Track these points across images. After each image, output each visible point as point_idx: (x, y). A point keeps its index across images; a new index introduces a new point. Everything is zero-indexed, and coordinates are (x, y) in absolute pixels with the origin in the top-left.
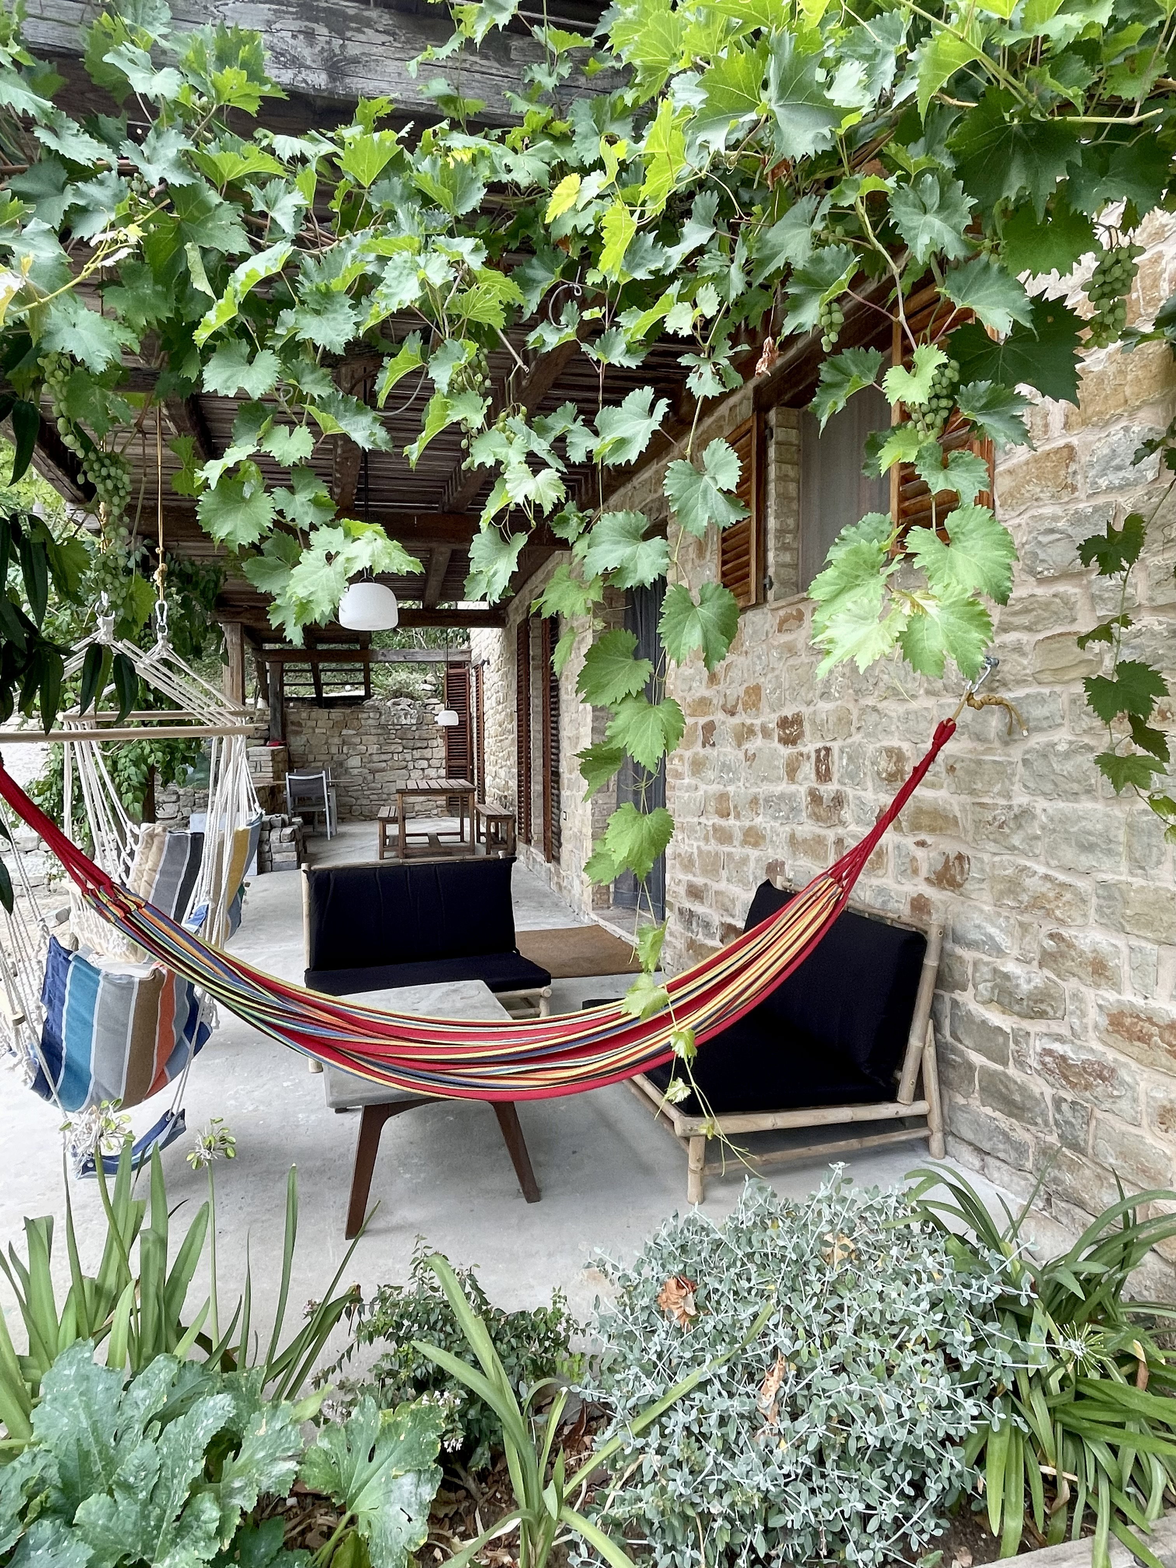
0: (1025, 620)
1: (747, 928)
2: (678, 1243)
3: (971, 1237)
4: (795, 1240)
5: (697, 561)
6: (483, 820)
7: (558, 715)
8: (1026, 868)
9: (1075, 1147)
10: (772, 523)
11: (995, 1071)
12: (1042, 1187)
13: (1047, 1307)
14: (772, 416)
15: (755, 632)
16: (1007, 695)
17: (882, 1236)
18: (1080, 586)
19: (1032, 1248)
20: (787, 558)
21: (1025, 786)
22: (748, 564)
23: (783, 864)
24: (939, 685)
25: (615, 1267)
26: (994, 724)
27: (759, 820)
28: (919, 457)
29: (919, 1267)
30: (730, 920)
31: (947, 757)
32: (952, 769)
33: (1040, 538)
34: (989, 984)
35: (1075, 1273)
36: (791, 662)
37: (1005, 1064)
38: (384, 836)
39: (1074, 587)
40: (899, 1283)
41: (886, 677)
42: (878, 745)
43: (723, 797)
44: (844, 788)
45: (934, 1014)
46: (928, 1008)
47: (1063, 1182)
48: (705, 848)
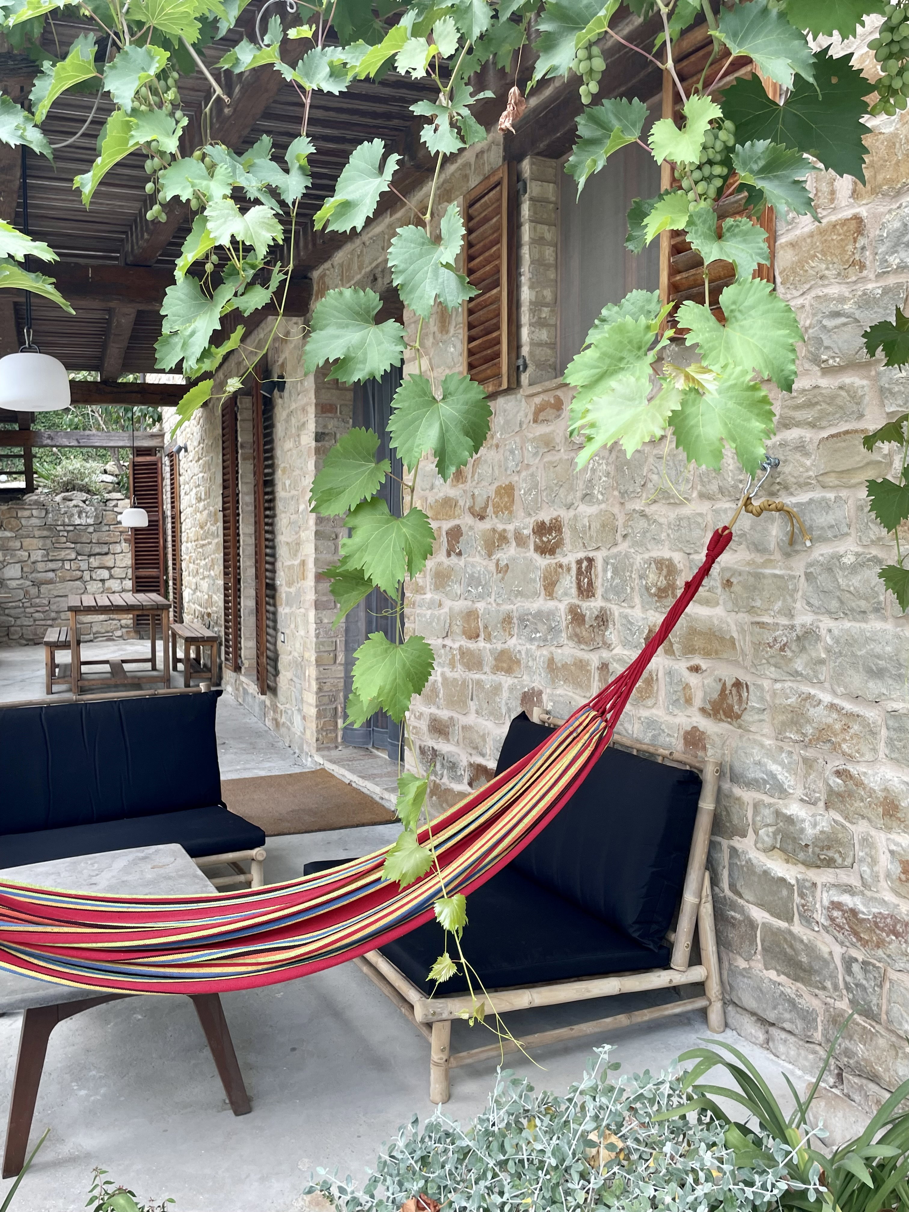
0: (808, 415)
1: (499, 770)
2: (418, 1154)
3: (754, 1125)
4: (554, 1141)
5: (438, 335)
6: (181, 643)
7: (274, 516)
8: (809, 697)
9: (868, 1013)
10: (526, 294)
11: (779, 929)
12: (832, 1061)
13: (837, 1201)
14: (526, 166)
15: (507, 422)
16: (788, 500)
17: (654, 1131)
18: (867, 378)
19: (822, 1135)
20: (544, 335)
21: (808, 603)
22: (498, 341)
23: (540, 693)
24: (714, 487)
25: (342, 1190)
26: (774, 533)
27: (513, 642)
28: (690, 223)
29: (697, 1165)
30: (480, 760)
31: (723, 570)
32: (728, 584)
33: (825, 322)
34: (771, 829)
35: (867, 1159)
36: (548, 458)
37: (790, 919)
38: (52, 665)
39: (862, 378)
40: (674, 1185)
41: (655, 477)
42: (646, 556)
43: (471, 615)
44: (608, 605)
45: (711, 865)
46: (704, 857)
47: (855, 1054)
48: (449, 674)
